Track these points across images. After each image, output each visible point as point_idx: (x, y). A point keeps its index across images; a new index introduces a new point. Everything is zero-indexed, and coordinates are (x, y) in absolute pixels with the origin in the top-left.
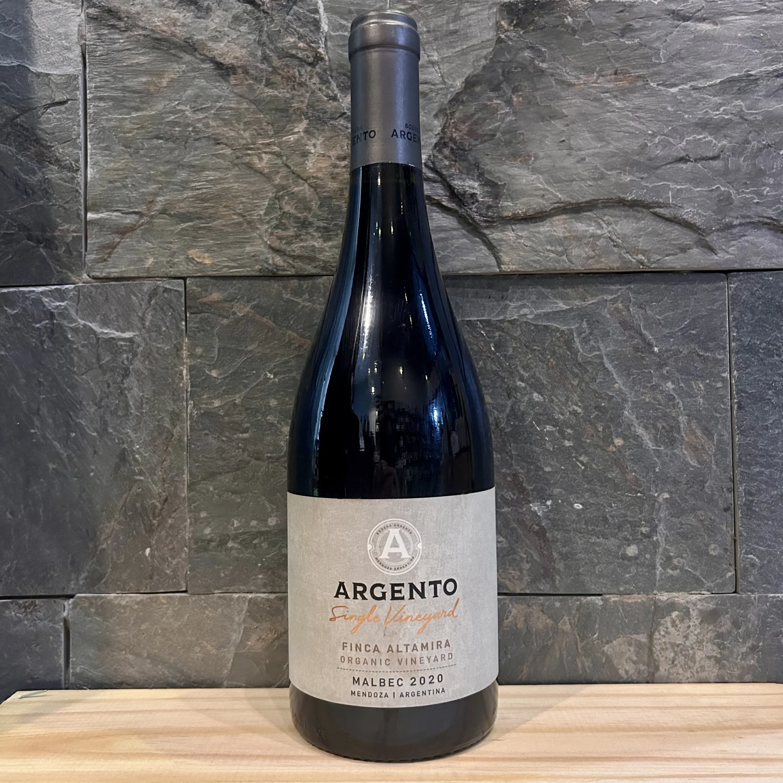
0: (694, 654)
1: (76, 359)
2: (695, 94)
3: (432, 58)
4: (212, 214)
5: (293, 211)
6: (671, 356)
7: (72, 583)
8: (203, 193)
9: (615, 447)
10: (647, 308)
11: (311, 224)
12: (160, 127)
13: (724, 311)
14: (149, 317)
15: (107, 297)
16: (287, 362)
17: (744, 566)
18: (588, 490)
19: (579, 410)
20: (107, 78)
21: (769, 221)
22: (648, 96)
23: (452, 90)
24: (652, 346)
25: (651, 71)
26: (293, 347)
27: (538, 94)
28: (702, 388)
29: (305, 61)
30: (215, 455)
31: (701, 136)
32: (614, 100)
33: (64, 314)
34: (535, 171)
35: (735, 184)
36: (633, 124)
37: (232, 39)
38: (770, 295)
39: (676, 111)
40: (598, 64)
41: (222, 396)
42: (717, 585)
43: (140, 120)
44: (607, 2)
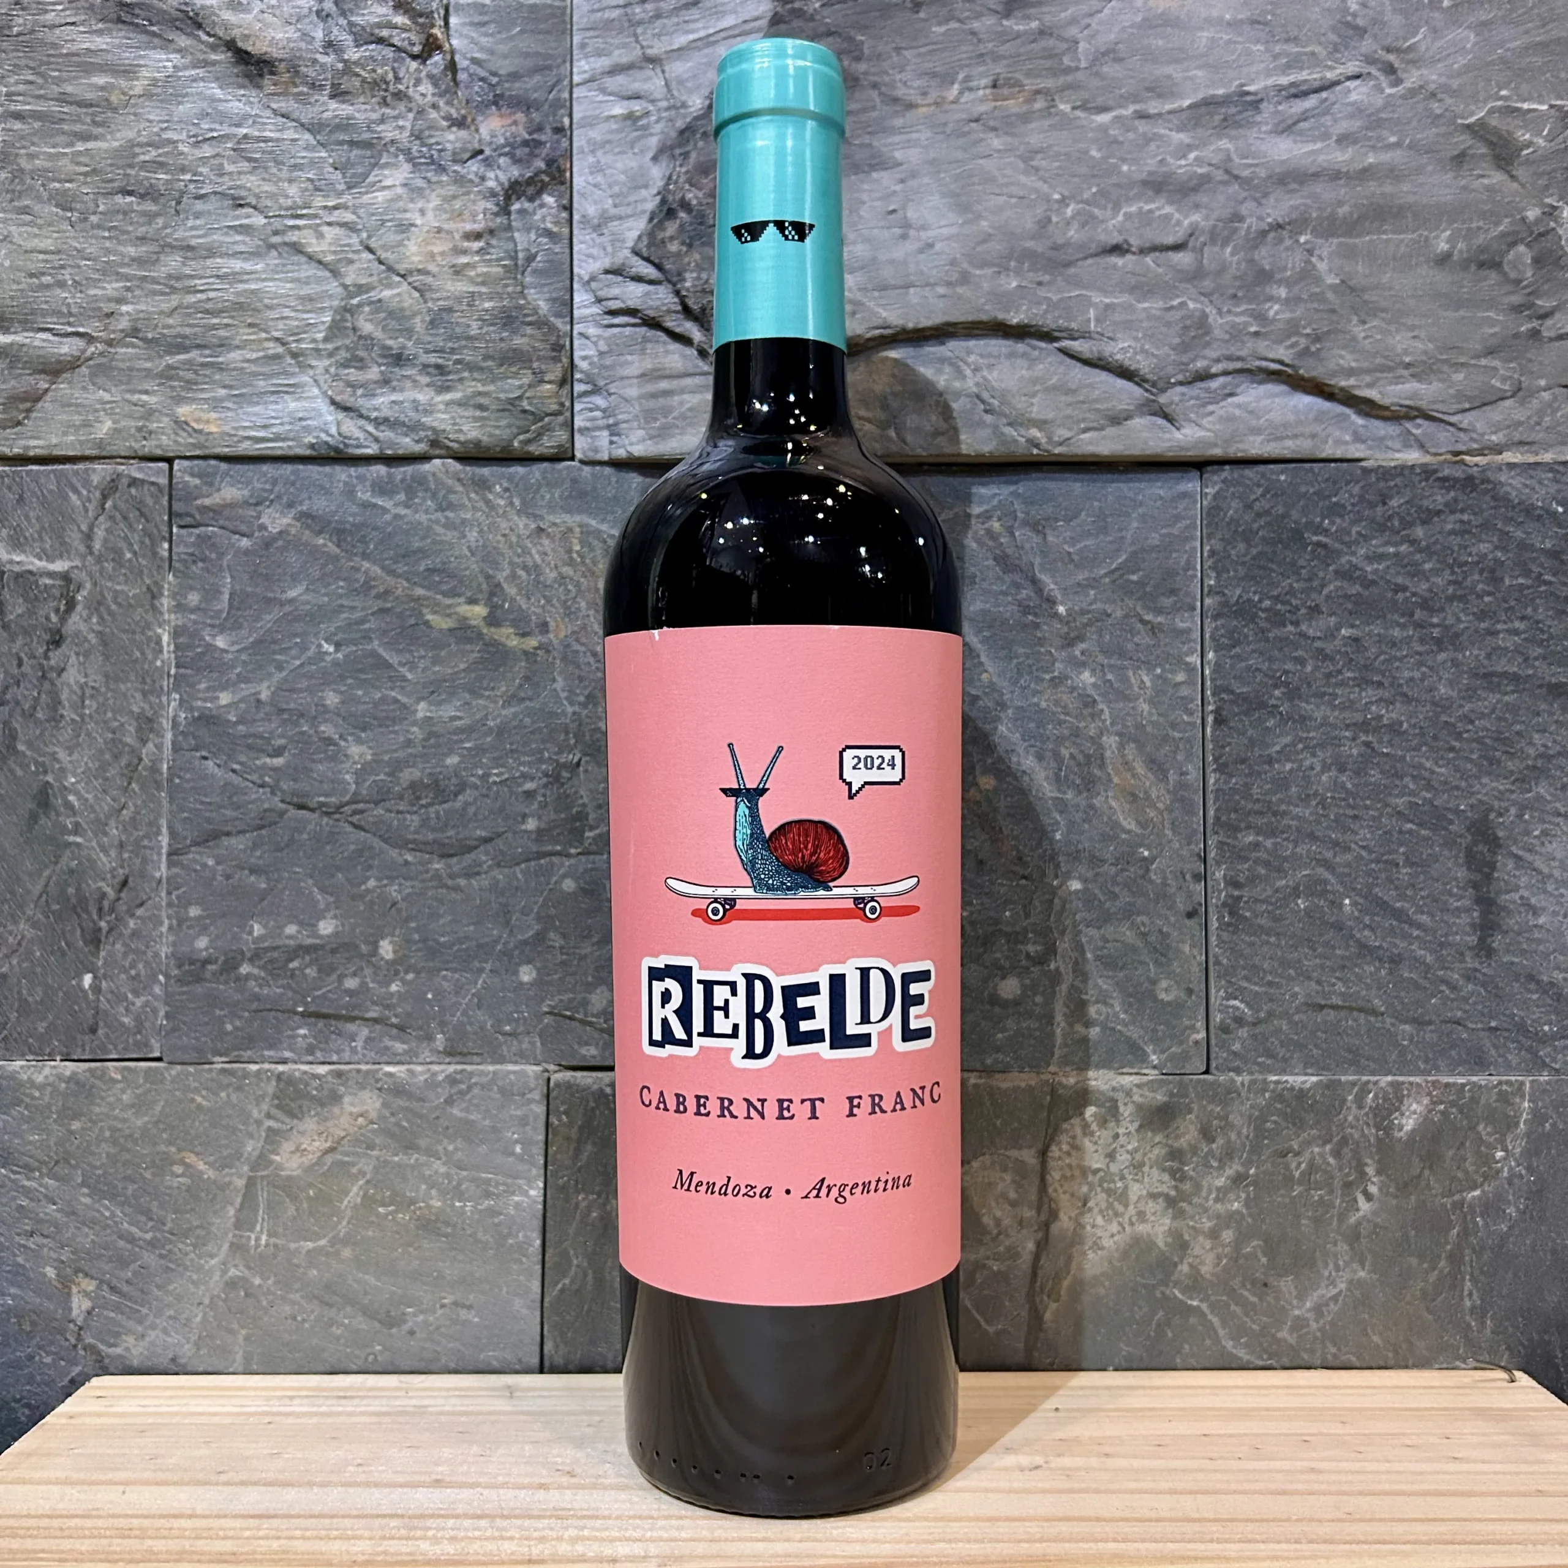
0: (1126, 1187)
2: (1142, 126)
3: (649, 52)
4: (226, 338)
5: (378, 334)
6: (1090, 624)
8: (209, 299)
9: (981, 791)
10: (1048, 531)
11: (412, 359)
12: (129, 171)
13: (1193, 538)
15: (21, 496)
16: (363, 621)
17: (1222, 1021)
20: (31, 78)
21: (1278, 367)
22: (1052, 128)
23: (685, 111)
24: (1055, 603)
25: (1062, 80)
26: (374, 592)
28: (1148, 684)
29: (405, 52)
30: (219, 798)
31: (1152, 206)
32: (992, 135)
35: (1215, 297)
36: (1023, 179)
37: (272, 7)
38: (1280, 510)
39: (1105, 158)
40: (962, 67)
41: (234, 685)
42: (1170, 1059)
43: (92, 157)
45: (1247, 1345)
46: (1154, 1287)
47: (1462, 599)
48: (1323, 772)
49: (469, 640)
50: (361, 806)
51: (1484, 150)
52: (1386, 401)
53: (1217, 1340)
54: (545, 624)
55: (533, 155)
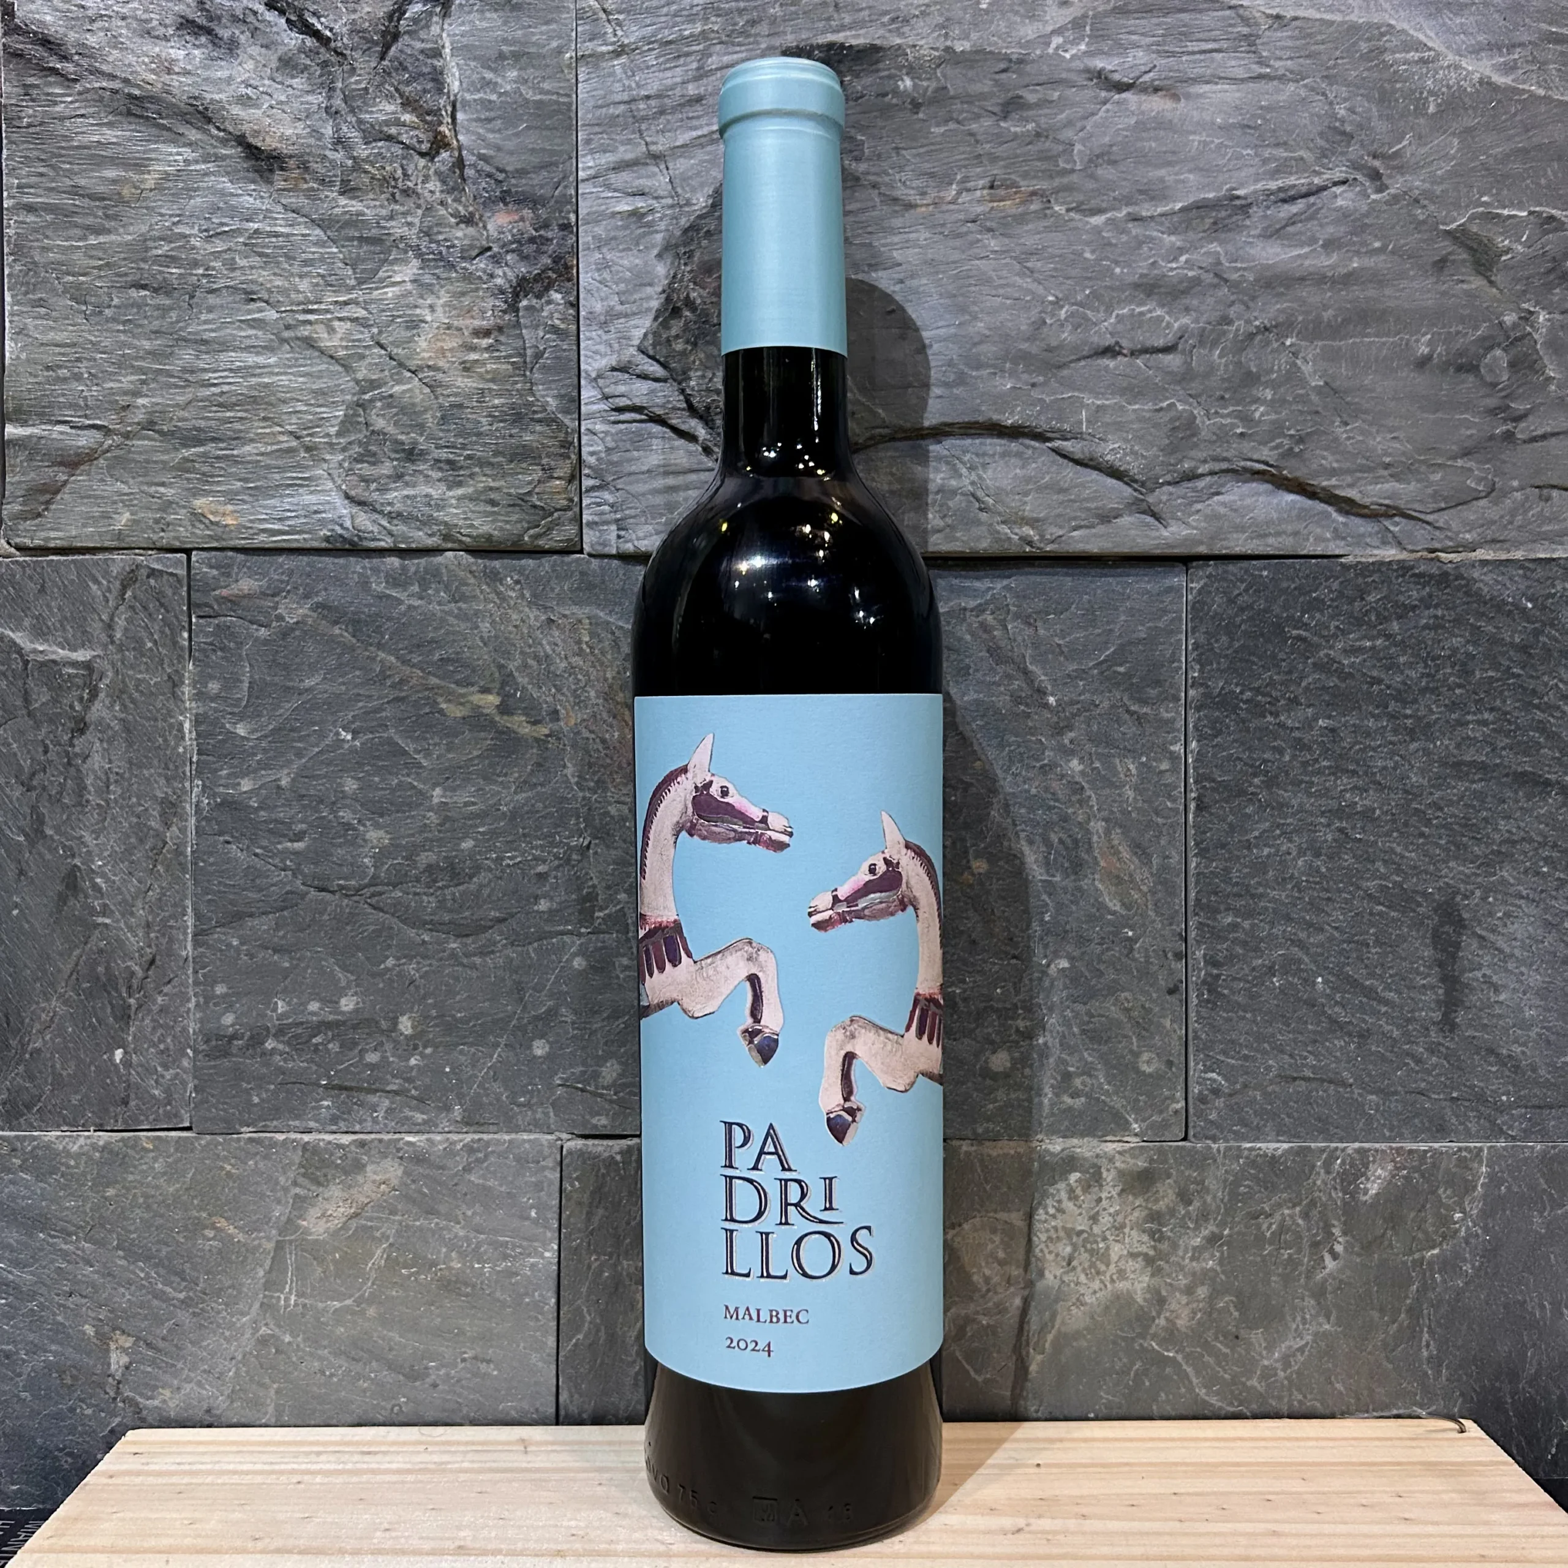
0: (1108, 1248)
2: (1135, 229)
3: (653, 148)
4: (241, 431)
5: (391, 429)
6: (1079, 713)
8: (223, 393)
9: (973, 875)
10: (1039, 624)
11: (423, 454)
12: (142, 265)
13: (1178, 631)
15: (43, 586)
16: (380, 709)
17: (1200, 1092)
20: (42, 170)
21: (1263, 468)
22: (1047, 229)
23: (689, 209)
24: (1045, 694)
25: (1057, 182)
26: (389, 682)
28: (1134, 771)
29: (414, 149)
30: (242, 882)
31: (1144, 309)
32: (989, 236)
35: (1202, 400)
36: (1018, 280)
37: (281, 103)
38: (1262, 604)
39: (1099, 260)
40: (960, 168)
41: (255, 771)
42: (1151, 1127)
43: (105, 251)
44: (977, 52)
45: (1217, 1393)
46: (1133, 1339)
47: (1433, 691)
48: (1299, 855)
49: (483, 728)
50: (379, 889)
51: (1465, 256)
52: (1366, 501)
53: (1191, 1389)
54: (556, 712)
55: (540, 252)
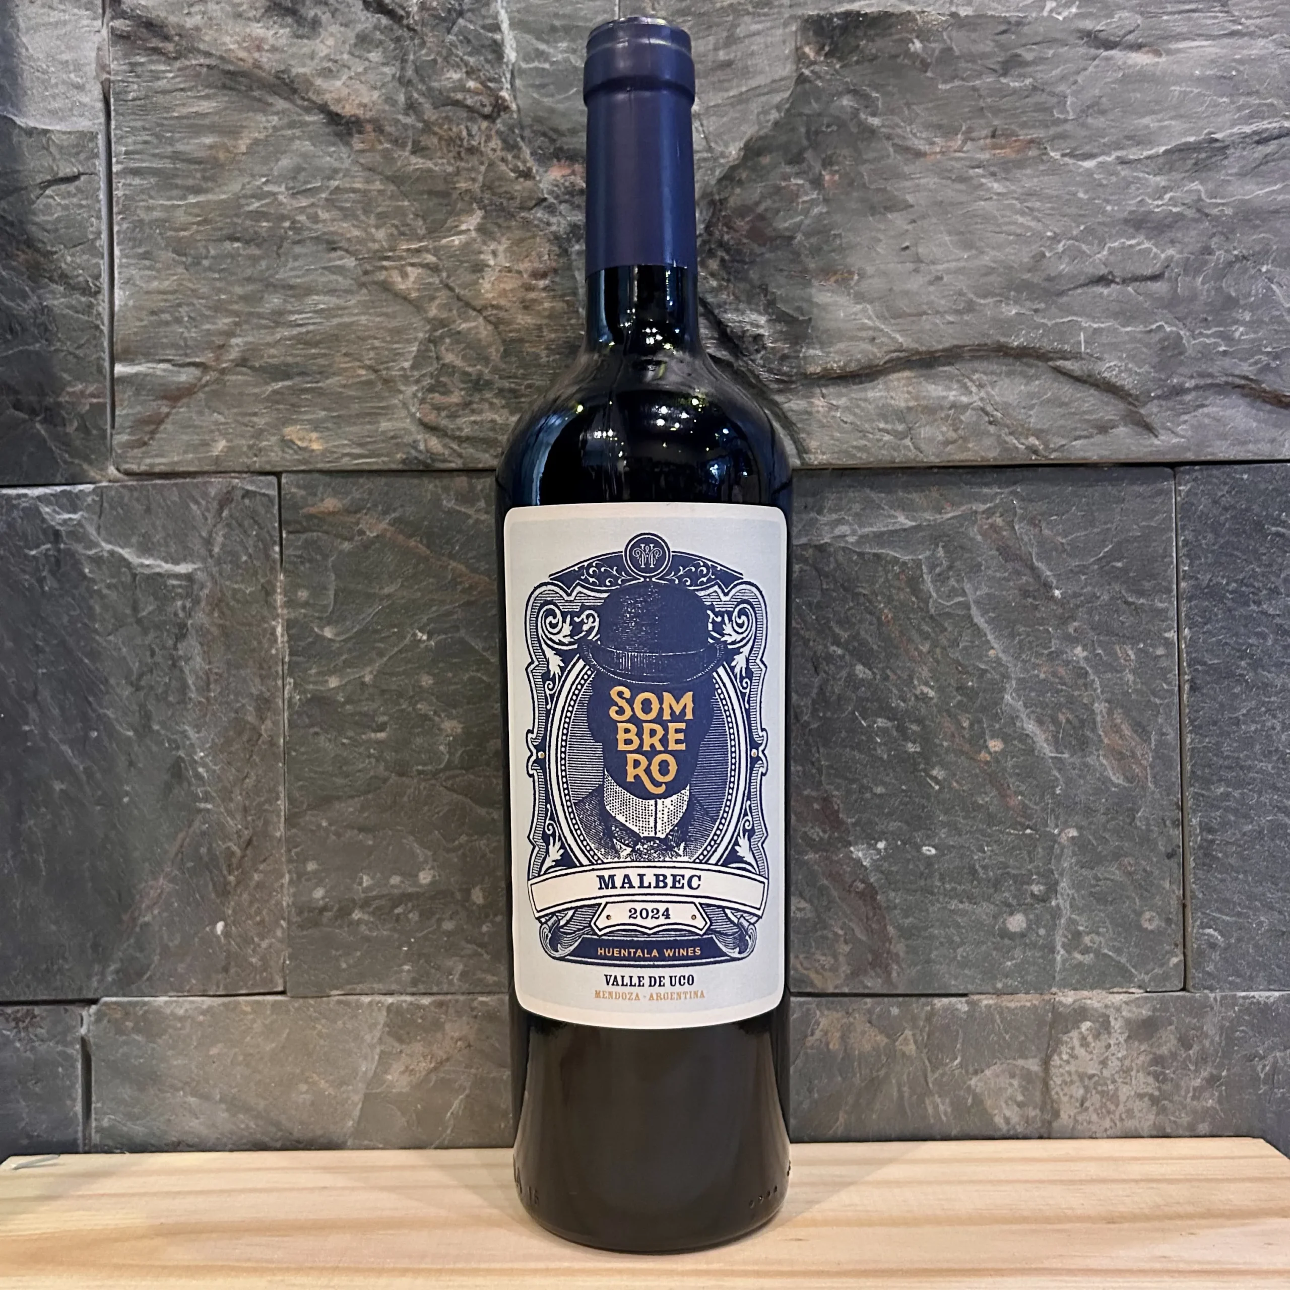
0: (1117, 1089)
1: (98, 609)
2: (1124, 172)
4: (324, 366)
5: (459, 363)
6: (1082, 605)
7: (95, 979)
8: (308, 332)
9: (990, 753)
10: (1043, 525)
11: (489, 384)
12: (235, 220)
13: (1169, 529)
14: (219, 539)
15: (149, 506)
16: (449, 613)
17: (1199, 947)
18: (944, 824)
19: (932, 693)
20: (146, 138)
21: (1243, 382)
22: (1044, 173)
23: (722, 161)
24: (1050, 587)
25: (1052, 131)
26: (459, 588)
27: (864, 169)
28: (1133, 657)
29: (478, 113)
30: (330, 768)
31: (1133, 242)
32: (991, 179)
33: (77, 533)
34: (860, 298)
35: (1188, 322)
36: (1020, 219)
37: (358, 74)
38: (1244, 505)
39: (1091, 199)
40: (965, 120)
41: (341, 670)
42: (1153, 979)
43: (203, 208)
44: (979, 16)
48: (1283, 731)
